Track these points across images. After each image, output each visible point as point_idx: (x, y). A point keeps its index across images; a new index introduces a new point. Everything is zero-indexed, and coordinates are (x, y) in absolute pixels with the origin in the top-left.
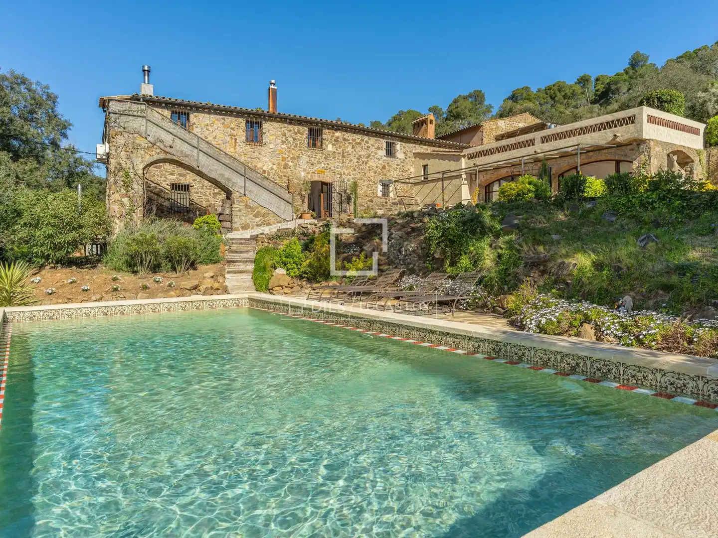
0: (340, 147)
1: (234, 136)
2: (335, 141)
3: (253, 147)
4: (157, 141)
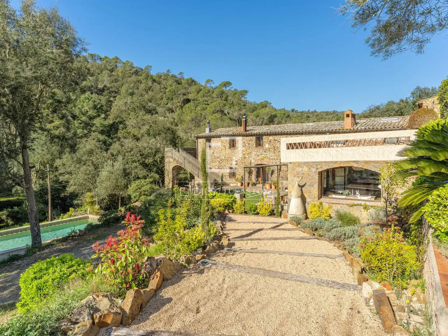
0: (272, 145)
1: (225, 146)
2: (270, 142)
3: (232, 150)
4: (175, 159)
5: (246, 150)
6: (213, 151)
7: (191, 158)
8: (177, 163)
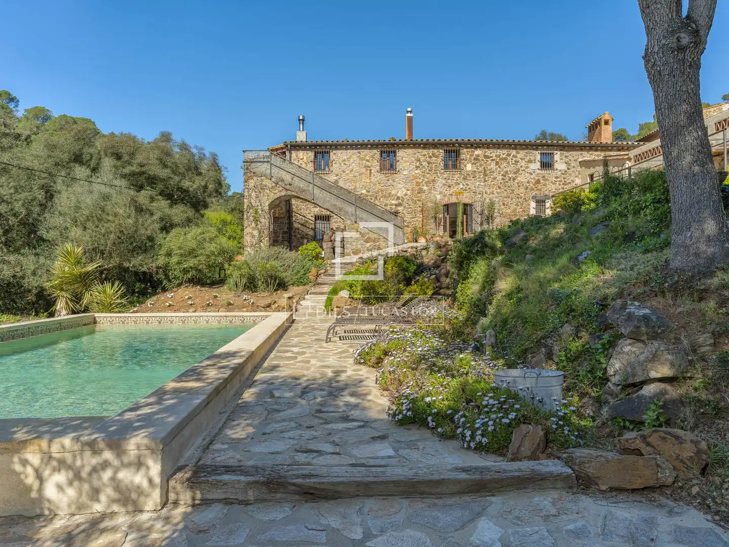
0: (481, 165)
1: (370, 167)
2: (475, 159)
3: (387, 175)
4: (279, 181)
5: (424, 176)
8: (288, 190)
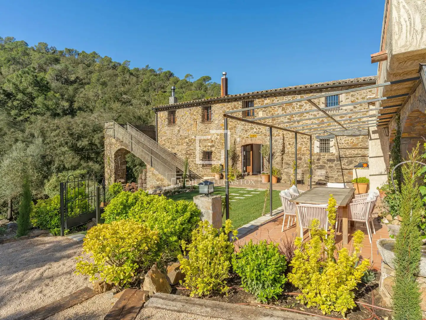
0: (270, 111)
1: (196, 120)
2: (265, 107)
3: (206, 125)
4: (118, 140)
5: (228, 124)
6: (178, 128)
7: (143, 138)
8: (121, 145)
